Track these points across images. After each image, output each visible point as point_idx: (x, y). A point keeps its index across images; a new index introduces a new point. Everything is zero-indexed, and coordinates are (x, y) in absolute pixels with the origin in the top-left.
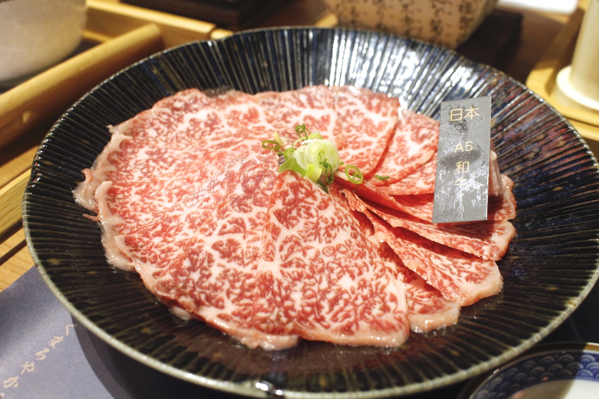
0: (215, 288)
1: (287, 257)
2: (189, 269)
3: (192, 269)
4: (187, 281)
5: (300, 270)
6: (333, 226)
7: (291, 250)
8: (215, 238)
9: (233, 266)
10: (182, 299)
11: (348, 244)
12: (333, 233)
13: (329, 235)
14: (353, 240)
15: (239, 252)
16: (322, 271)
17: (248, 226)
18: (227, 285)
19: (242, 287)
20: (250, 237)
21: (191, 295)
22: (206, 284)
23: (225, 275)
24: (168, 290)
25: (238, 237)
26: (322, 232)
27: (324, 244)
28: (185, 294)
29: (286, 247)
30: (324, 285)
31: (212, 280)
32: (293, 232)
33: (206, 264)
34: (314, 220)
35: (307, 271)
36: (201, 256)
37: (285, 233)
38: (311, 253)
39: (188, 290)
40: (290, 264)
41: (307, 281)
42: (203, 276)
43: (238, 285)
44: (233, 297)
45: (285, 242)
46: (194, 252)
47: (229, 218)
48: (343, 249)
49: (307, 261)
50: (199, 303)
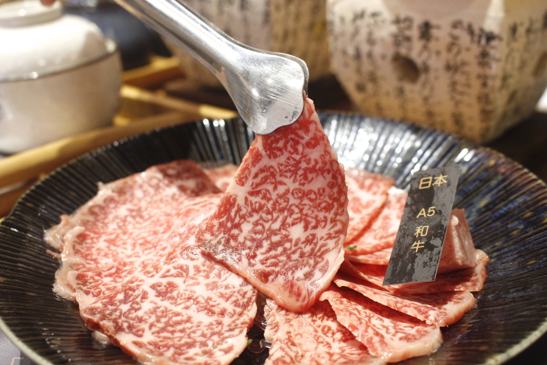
1: (258, 185)
5: (263, 202)
6: (313, 170)
7: (264, 181)
11: (321, 193)
12: (310, 176)
13: (306, 178)
14: (328, 190)
16: (282, 210)
26: (300, 172)
27: (296, 185)
29: (261, 176)
30: (276, 226)
32: (274, 163)
34: (297, 157)
35: (270, 205)
37: (265, 161)
38: (281, 189)
40: (258, 193)
41: (264, 215)
45: (262, 171)
48: (313, 196)
49: (274, 196)
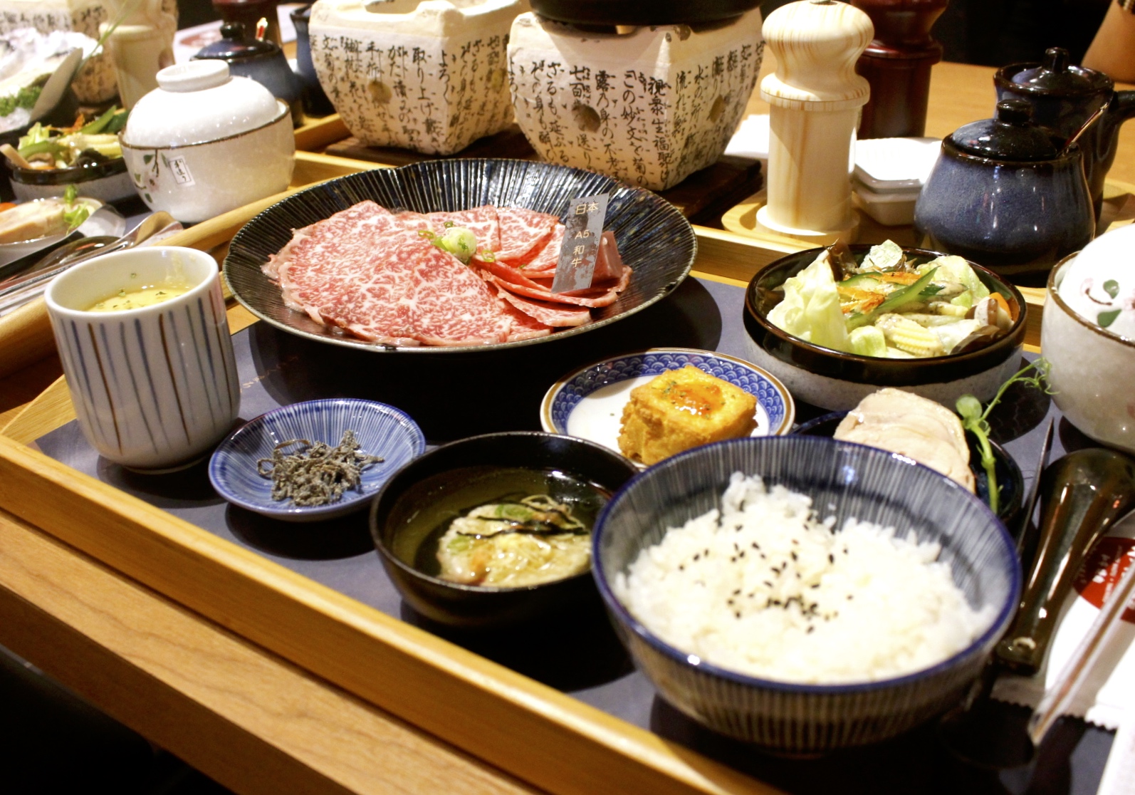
0: (365, 314)
1: (423, 298)
2: (347, 302)
3: (350, 301)
4: (344, 308)
5: (432, 307)
6: (464, 285)
7: (428, 295)
8: (370, 285)
9: (381, 303)
10: (338, 319)
11: (475, 298)
12: (463, 289)
13: (459, 290)
14: (479, 296)
15: (387, 295)
16: (449, 309)
17: (397, 281)
18: (374, 313)
19: (385, 315)
20: (398, 287)
21: (346, 317)
22: (358, 311)
23: (373, 307)
24: (329, 313)
25: (388, 287)
26: (454, 288)
27: (454, 295)
28: (341, 317)
29: (424, 293)
30: (449, 316)
31: (363, 310)
32: (432, 285)
33: (360, 300)
34: (450, 280)
35: (438, 308)
36: (357, 295)
37: (424, 284)
38: (443, 299)
39: (344, 314)
40: (425, 303)
41: (436, 314)
42: (357, 306)
43: (382, 313)
44: (377, 320)
45: (424, 290)
46: (351, 292)
47: (383, 275)
48: (469, 299)
49: (439, 303)
50: (350, 322)
